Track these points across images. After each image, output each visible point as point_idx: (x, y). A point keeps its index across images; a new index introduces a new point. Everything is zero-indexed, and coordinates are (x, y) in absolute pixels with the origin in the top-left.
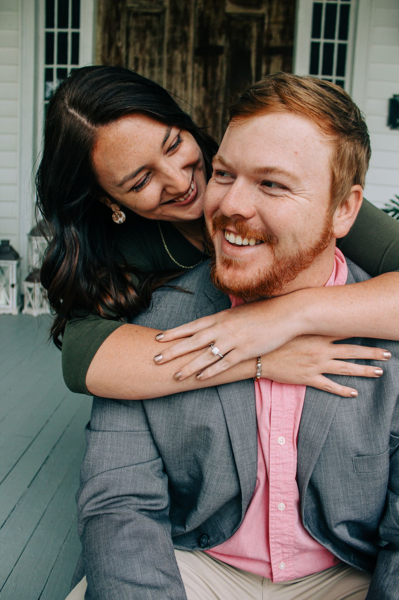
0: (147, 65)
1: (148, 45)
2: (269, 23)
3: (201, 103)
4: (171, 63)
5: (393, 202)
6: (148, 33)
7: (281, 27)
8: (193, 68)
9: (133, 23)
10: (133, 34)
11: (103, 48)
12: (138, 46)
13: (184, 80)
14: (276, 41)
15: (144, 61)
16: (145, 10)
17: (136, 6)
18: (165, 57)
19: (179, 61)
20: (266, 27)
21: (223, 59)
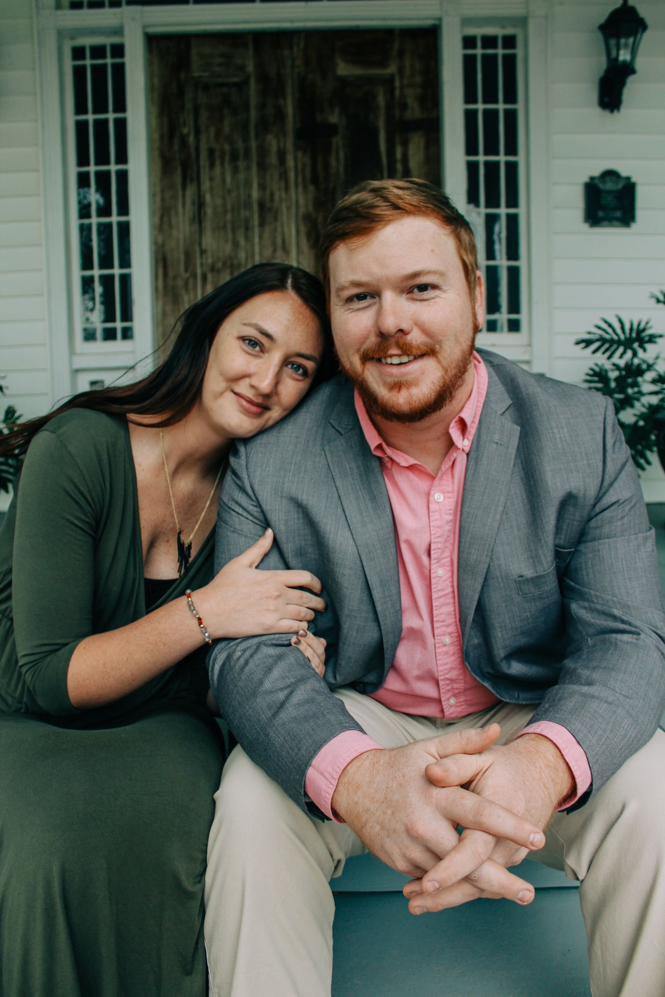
0: (227, 158)
1: (226, 129)
2: (402, 87)
3: (311, 208)
4: (263, 152)
5: (599, 328)
6: (226, 112)
7: (419, 91)
8: (296, 159)
9: (202, 99)
10: (204, 115)
11: (162, 137)
12: (212, 130)
13: (284, 176)
14: (414, 111)
15: (223, 153)
16: (220, 80)
17: (206, 74)
18: (253, 144)
19: (274, 148)
20: (397, 93)
21: (338, 141)
